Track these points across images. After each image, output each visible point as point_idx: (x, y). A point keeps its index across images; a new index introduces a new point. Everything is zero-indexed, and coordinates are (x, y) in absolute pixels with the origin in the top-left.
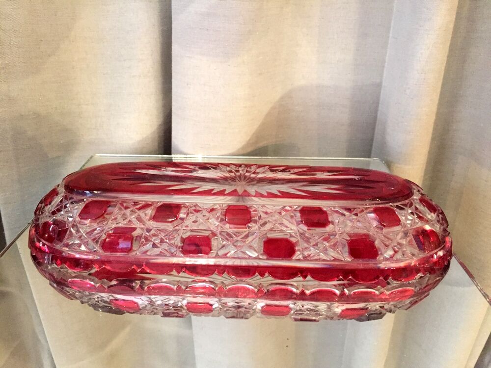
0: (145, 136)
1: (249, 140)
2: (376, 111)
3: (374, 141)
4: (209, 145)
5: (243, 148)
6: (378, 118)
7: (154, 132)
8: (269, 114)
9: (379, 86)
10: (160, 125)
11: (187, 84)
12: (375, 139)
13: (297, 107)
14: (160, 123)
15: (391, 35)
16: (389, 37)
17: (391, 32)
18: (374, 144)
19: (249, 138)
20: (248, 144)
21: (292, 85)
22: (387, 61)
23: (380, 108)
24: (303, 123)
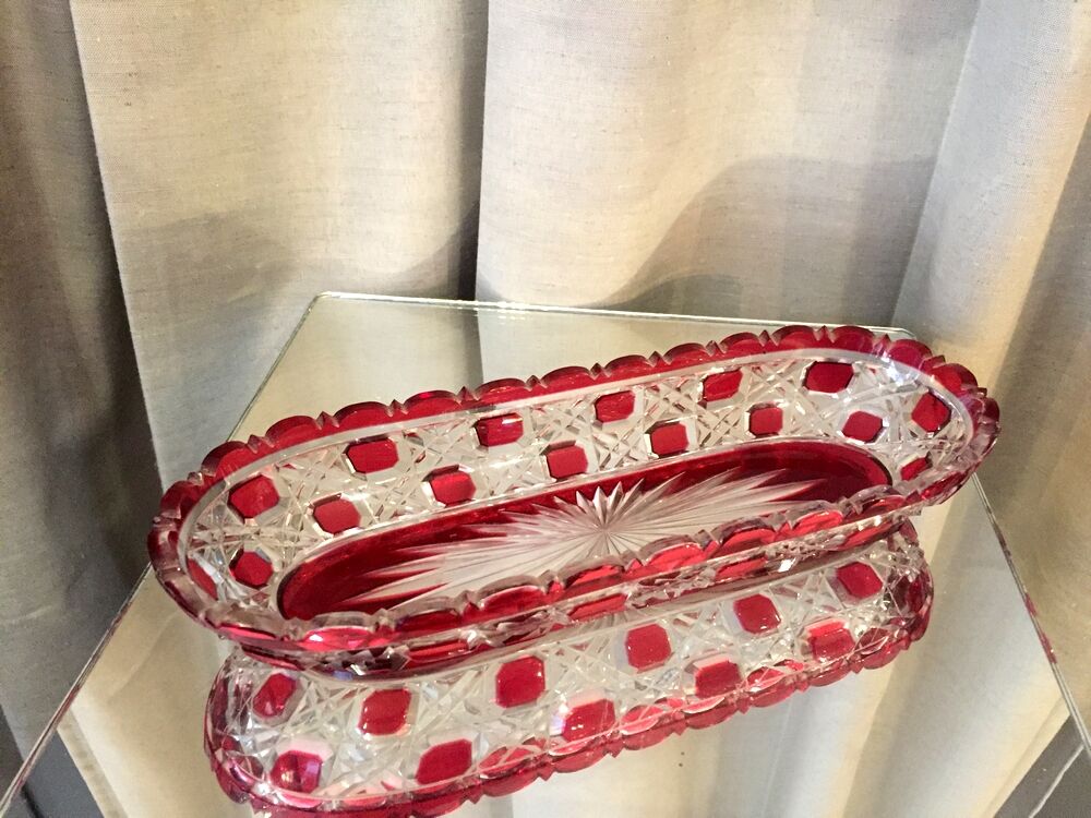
0: (421, 259)
1: (636, 276)
2: (917, 216)
3: (905, 280)
4: (553, 286)
5: (622, 292)
6: (919, 232)
7: (441, 251)
8: (682, 219)
9: (929, 164)
10: (453, 236)
11: (515, 164)
12: (907, 275)
13: (743, 204)
14: (453, 232)
15: (967, 56)
16: (962, 61)
17: (969, 49)
18: (904, 285)
19: (635, 272)
20: (634, 283)
21: (736, 156)
22: (952, 112)
23: (926, 212)
24: (753, 236)
